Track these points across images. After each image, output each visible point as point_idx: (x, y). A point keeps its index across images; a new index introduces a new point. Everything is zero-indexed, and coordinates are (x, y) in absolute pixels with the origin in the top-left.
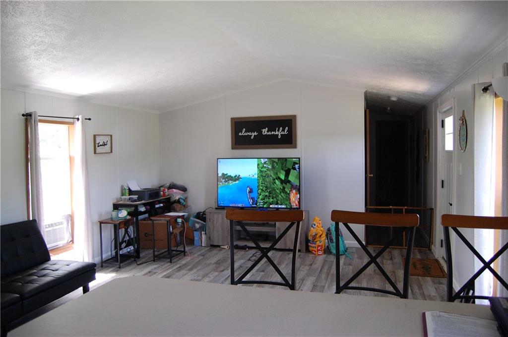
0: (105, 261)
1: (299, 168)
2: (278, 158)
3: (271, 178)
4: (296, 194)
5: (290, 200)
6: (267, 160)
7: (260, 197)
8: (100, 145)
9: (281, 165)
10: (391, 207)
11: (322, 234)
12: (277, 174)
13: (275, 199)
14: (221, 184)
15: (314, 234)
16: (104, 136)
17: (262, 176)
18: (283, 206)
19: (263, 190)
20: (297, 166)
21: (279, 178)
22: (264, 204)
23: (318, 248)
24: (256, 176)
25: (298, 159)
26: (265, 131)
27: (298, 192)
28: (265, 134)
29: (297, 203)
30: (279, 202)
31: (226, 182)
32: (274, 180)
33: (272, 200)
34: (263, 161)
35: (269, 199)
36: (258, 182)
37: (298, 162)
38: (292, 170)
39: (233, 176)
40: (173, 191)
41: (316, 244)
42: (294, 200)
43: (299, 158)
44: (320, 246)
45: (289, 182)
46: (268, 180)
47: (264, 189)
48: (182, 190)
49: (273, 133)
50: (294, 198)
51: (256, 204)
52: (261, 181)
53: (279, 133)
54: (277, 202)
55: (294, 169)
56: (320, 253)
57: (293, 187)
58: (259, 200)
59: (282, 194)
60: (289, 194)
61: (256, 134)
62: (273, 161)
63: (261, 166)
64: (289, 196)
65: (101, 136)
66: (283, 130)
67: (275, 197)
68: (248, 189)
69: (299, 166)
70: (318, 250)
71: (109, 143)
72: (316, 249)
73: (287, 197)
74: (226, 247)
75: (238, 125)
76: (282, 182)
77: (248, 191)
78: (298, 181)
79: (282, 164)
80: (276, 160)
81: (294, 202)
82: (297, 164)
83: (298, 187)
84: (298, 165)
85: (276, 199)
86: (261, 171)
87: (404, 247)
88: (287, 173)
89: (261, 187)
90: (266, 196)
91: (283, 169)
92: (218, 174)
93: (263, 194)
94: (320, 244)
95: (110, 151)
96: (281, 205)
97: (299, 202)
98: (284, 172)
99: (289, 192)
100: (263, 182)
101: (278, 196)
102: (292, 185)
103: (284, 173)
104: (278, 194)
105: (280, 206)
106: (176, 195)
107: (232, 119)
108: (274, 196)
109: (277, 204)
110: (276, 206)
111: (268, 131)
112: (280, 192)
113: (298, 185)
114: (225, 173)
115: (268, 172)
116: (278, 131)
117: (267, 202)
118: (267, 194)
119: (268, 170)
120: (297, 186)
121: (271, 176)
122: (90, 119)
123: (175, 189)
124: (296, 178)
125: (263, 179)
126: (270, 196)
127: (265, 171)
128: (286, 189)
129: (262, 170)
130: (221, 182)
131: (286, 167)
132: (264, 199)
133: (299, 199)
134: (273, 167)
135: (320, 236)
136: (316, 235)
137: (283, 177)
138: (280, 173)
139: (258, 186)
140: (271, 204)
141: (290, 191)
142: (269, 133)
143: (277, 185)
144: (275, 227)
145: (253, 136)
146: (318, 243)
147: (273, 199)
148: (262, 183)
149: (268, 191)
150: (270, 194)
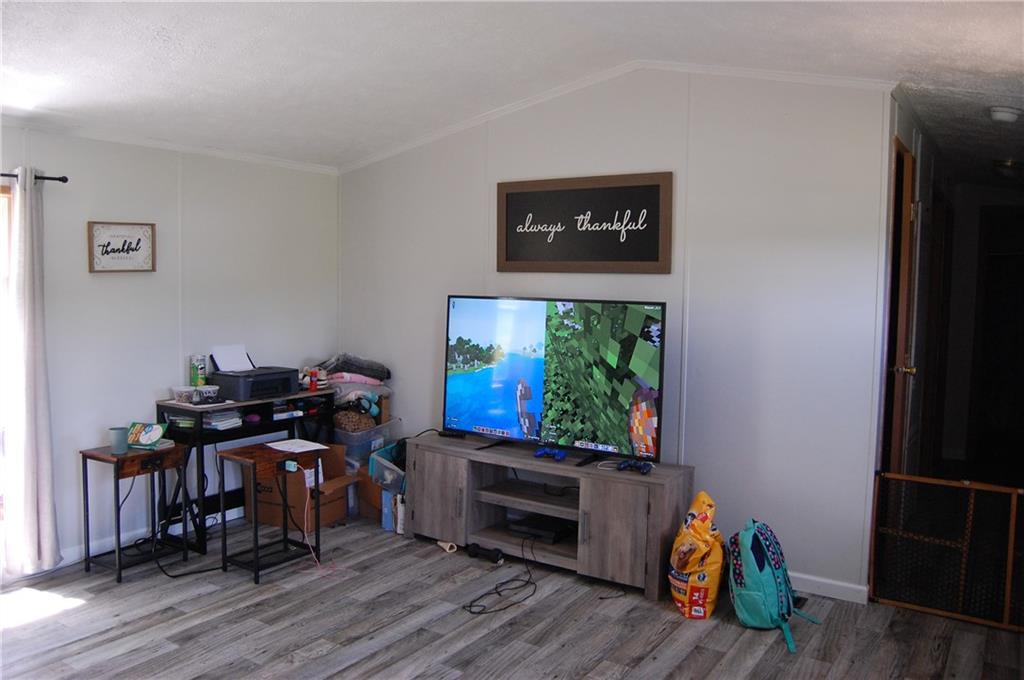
0: (95, 557)
1: (662, 336)
2: (603, 302)
3: (580, 359)
4: (650, 415)
5: (630, 430)
6: (571, 305)
7: (550, 413)
8: (113, 251)
9: (609, 322)
10: (967, 483)
11: (707, 554)
12: (598, 350)
13: (588, 424)
14: (454, 366)
15: (685, 549)
16: (130, 227)
17: (557, 352)
18: (610, 449)
19: (558, 395)
20: (654, 329)
21: (602, 363)
22: (559, 437)
23: (692, 595)
24: (541, 353)
25: (659, 308)
26: (584, 222)
27: (654, 410)
28: (584, 228)
29: (650, 443)
30: (599, 434)
31: (465, 362)
32: (589, 366)
33: (580, 426)
34: (561, 308)
35: (573, 421)
36: (547, 371)
37: (660, 319)
38: (640, 342)
39: (485, 348)
40: (342, 377)
41: (686, 582)
42: (641, 433)
43: (663, 305)
44: (698, 590)
45: (630, 375)
46: (572, 368)
47: (561, 391)
48: (373, 377)
49: (605, 226)
50: (642, 425)
51: (538, 435)
52: (553, 366)
53: (622, 227)
54: (594, 433)
55: (647, 336)
56: (698, 611)
57: (640, 393)
58: (546, 423)
59: (610, 412)
60: (628, 413)
61: (559, 228)
62: (587, 308)
63: (555, 322)
64: (629, 417)
65: (113, 227)
66: (634, 219)
67: (590, 419)
68: (520, 387)
69: (662, 331)
70: (693, 603)
71: (145, 246)
72: (685, 599)
73: (622, 420)
74: (446, 546)
75: (516, 201)
76: (611, 374)
77: (519, 394)
78: (657, 374)
79: (614, 321)
80: (597, 308)
81: (643, 439)
82: (657, 322)
83: (656, 395)
84: (659, 326)
85: (593, 425)
86: (555, 339)
87: (1004, 626)
88: (627, 349)
89: (553, 385)
90: (565, 412)
91: (613, 337)
92: (448, 339)
93: (558, 404)
94: (701, 584)
95: (148, 266)
96: (604, 443)
97: (657, 442)
98: (619, 346)
99: (628, 407)
100: (559, 371)
101: (598, 417)
102: (639, 388)
103: (617, 347)
104: (597, 411)
105: (601, 447)
106: (353, 388)
107: (500, 186)
108: (587, 415)
109: (594, 439)
110: (591, 446)
111: (591, 222)
112: (605, 405)
113: (656, 387)
114: (465, 338)
115: (574, 343)
116: (620, 220)
117: (567, 431)
118: (568, 406)
119: (572, 334)
120: (651, 389)
121: (581, 353)
122: (64, 180)
123: (349, 371)
124: (650, 364)
125: (560, 362)
126: (575, 414)
127: (567, 340)
128: (621, 398)
129: (558, 334)
130: (456, 362)
131: (623, 331)
132: (559, 422)
133: (658, 430)
134: (588, 328)
135: (703, 558)
136: (692, 551)
137: (613, 360)
138: (607, 347)
139: (545, 382)
140: (578, 440)
141: (631, 405)
142: (596, 227)
143: (596, 383)
144: (578, 508)
145: (552, 234)
146: (693, 579)
147: (582, 422)
148: (556, 374)
149: (572, 398)
150: (577, 407)
